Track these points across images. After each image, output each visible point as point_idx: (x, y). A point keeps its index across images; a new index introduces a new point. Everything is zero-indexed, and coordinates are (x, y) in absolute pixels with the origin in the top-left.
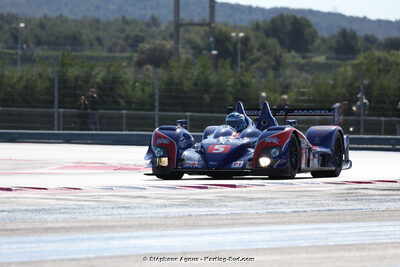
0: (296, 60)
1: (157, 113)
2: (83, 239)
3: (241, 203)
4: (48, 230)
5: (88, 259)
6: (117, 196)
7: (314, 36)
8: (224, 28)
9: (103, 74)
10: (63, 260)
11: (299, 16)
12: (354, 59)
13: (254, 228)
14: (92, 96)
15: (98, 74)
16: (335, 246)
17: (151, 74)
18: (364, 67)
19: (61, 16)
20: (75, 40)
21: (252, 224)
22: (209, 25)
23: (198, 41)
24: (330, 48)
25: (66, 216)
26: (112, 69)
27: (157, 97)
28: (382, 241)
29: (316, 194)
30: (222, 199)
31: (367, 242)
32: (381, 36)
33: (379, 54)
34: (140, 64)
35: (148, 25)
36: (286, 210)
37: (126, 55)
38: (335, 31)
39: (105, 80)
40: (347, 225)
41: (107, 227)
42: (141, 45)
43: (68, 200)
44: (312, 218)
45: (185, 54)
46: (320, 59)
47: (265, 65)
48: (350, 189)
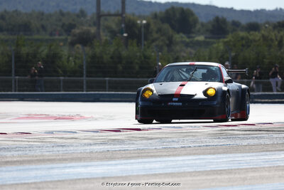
0: (184, 39)
1: (85, 79)
2: (32, 169)
3: (144, 142)
4: (7, 163)
5: (35, 183)
6: (56, 138)
7: (196, 21)
8: (132, 17)
9: (46, 51)
10: (17, 184)
11: (185, 8)
12: (224, 38)
13: (153, 159)
14: (40, 67)
15: (43, 51)
16: (211, 171)
17: (81, 51)
18: (231, 43)
19: (16, 11)
20: (26, 28)
21: (152, 156)
22: (121, 15)
23: (114, 26)
24: (207, 30)
25: (20, 153)
26: (53, 47)
27: (84, 67)
28: (244, 167)
29: (197, 134)
30: (131, 139)
31: (233, 168)
32: (244, 21)
33: (242, 34)
34: (72, 44)
35: (78, 16)
36: (176, 146)
37: (63, 37)
38: (211, 18)
39: (47, 56)
40: (219, 156)
41: (49, 160)
42: (73, 31)
43: (22, 141)
44: (194, 151)
45: (104, 36)
46: (201, 38)
47: (161, 43)
48: (222, 130)
